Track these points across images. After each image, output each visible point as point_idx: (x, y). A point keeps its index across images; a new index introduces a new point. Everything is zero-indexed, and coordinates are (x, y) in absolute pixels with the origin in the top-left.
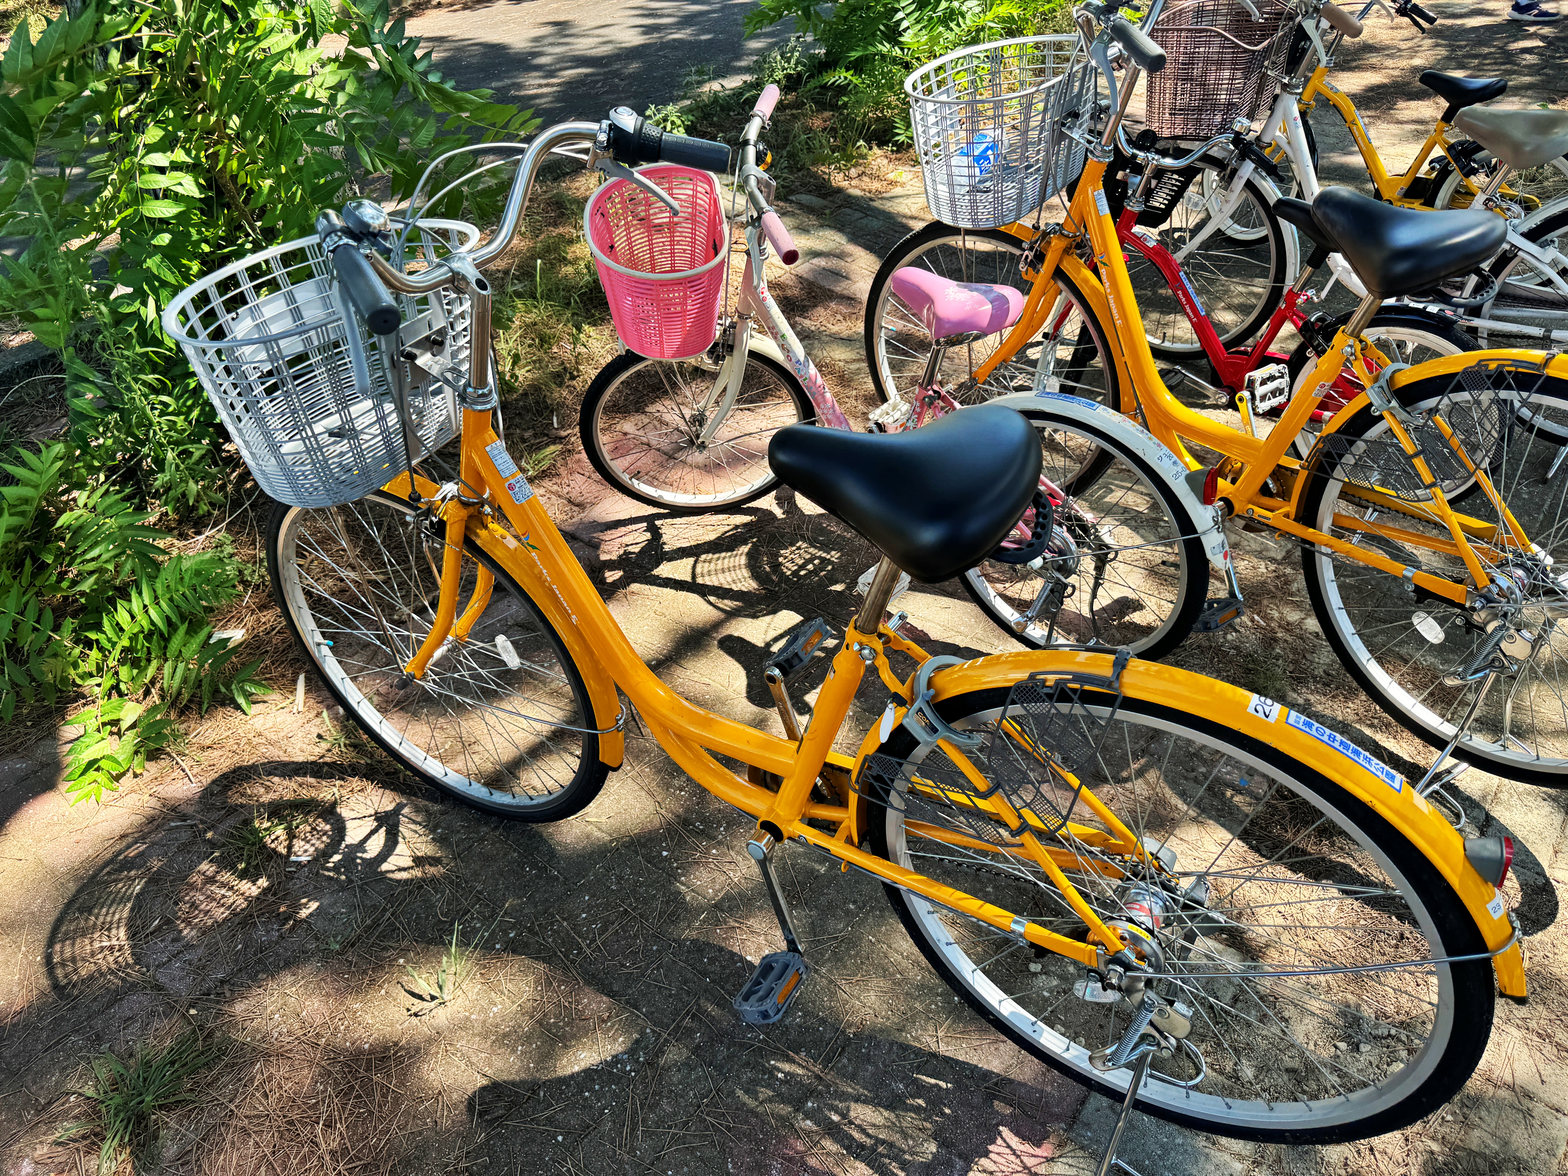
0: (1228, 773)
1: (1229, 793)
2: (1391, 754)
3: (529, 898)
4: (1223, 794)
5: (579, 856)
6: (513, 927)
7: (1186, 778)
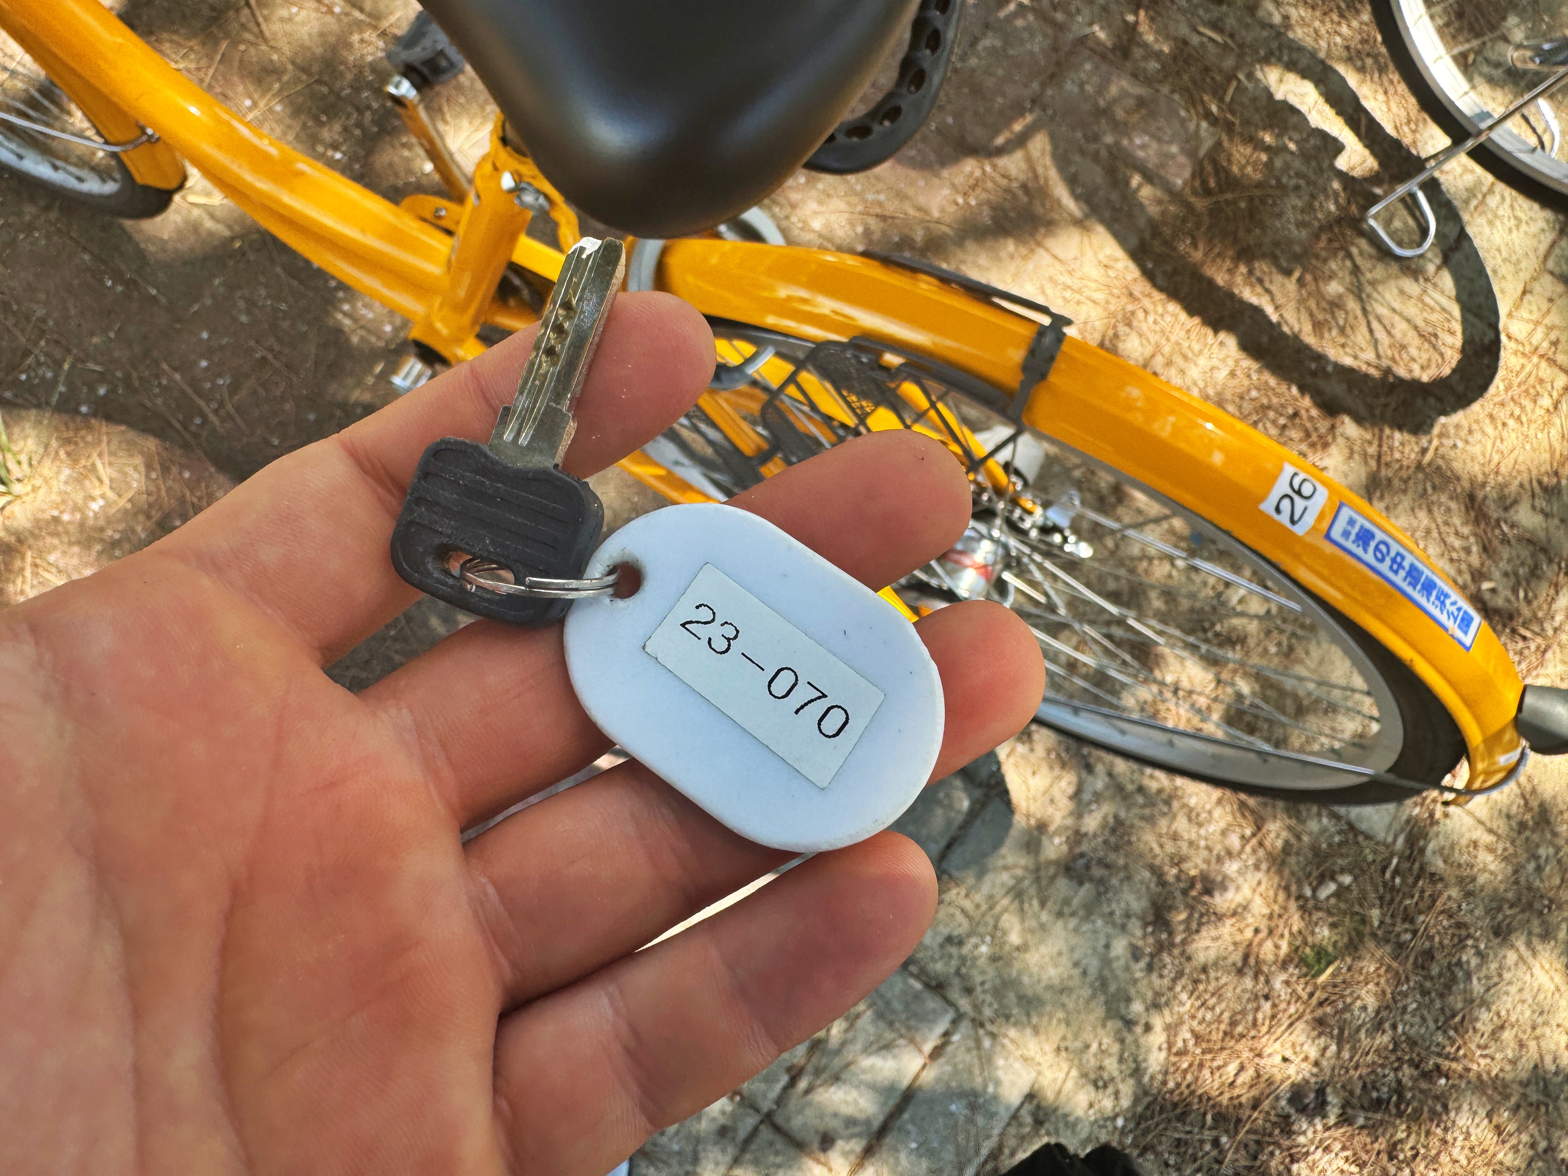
0: (1143, 147)
1: (1136, 180)
2: (1372, 122)
3: (117, 333)
4: (1127, 183)
5: (185, 263)
6: (102, 378)
7: (1082, 152)
